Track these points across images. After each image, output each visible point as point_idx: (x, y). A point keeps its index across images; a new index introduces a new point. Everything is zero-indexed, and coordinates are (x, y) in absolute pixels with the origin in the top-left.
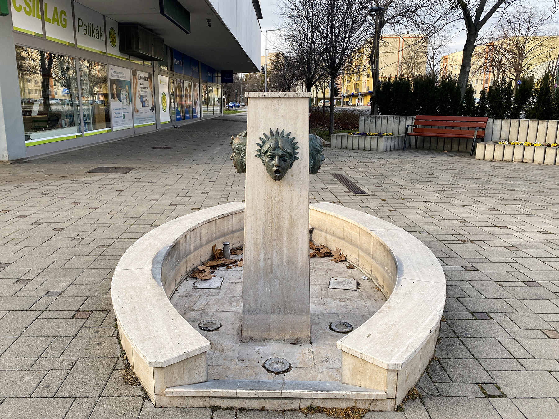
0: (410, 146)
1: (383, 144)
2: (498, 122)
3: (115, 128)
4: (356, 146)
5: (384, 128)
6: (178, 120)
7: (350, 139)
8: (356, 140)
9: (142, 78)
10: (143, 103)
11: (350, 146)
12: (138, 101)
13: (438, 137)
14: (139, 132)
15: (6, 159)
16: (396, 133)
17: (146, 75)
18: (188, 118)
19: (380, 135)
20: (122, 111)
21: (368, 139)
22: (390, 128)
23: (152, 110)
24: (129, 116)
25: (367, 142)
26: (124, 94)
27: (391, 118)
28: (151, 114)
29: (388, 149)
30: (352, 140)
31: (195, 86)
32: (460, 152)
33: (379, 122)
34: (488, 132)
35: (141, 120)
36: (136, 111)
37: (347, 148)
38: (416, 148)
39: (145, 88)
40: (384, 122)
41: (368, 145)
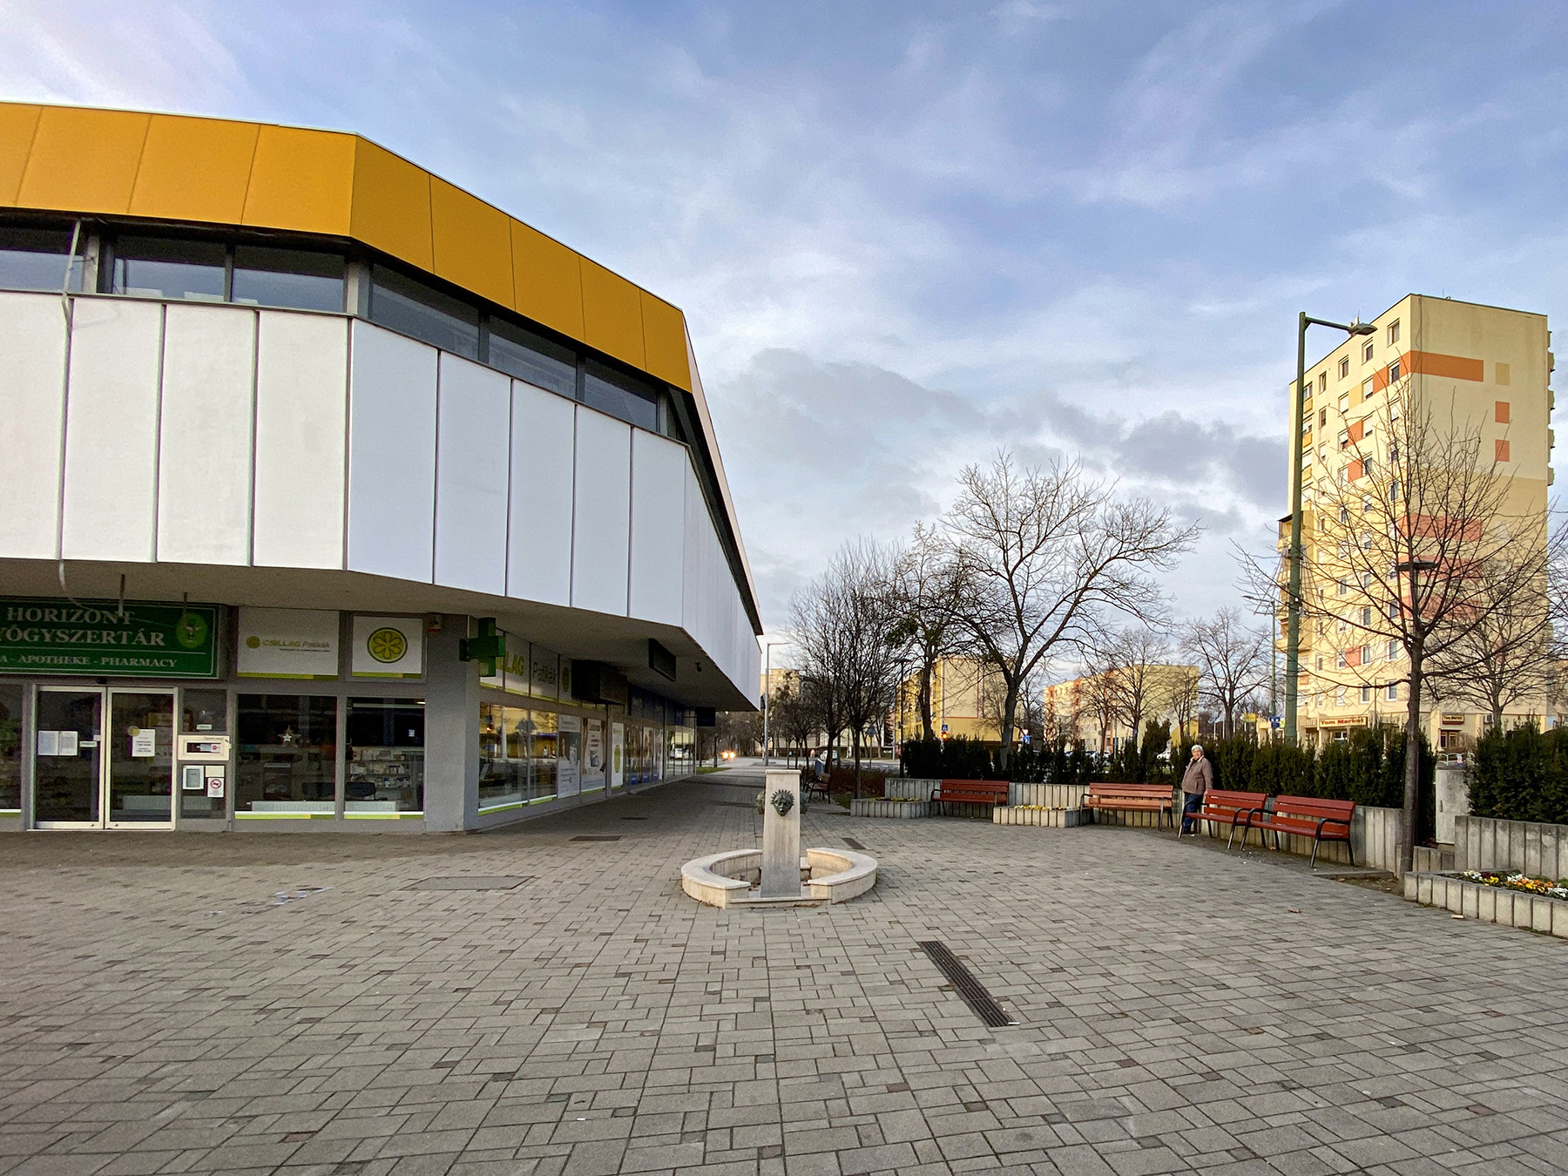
0: (939, 813)
1: (906, 810)
2: (1020, 786)
3: (561, 795)
4: (878, 813)
5: (912, 794)
6: (633, 783)
7: (872, 806)
8: (878, 807)
9: (594, 728)
10: (592, 760)
11: (872, 813)
12: (588, 760)
13: (966, 803)
14: (586, 801)
15: (460, 829)
16: (924, 798)
17: (598, 723)
18: (647, 780)
19: (906, 800)
20: (570, 772)
21: (891, 805)
22: (918, 792)
23: (602, 770)
24: (576, 780)
25: (891, 809)
26: (573, 750)
27: (919, 782)
28: (602, 775)
29: (913, 816)
30: (874, 806)
31: (657, 734)
32: (979, 818)
33: (906, 785)
34: (1011, 796)
35: (590, 784)
36: (585, 772)
37: (868, 816)
38: (945, 815)
39: (596, 741)
40: (912, 786)
41: (891, 812)
